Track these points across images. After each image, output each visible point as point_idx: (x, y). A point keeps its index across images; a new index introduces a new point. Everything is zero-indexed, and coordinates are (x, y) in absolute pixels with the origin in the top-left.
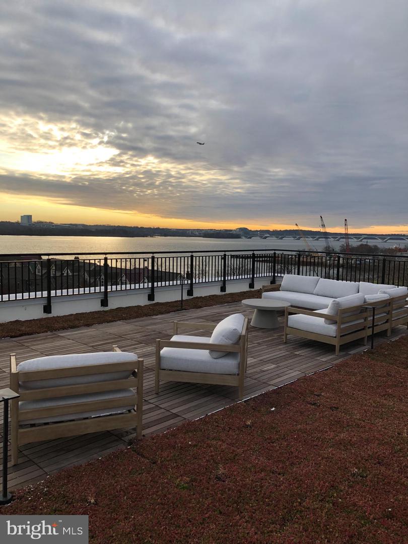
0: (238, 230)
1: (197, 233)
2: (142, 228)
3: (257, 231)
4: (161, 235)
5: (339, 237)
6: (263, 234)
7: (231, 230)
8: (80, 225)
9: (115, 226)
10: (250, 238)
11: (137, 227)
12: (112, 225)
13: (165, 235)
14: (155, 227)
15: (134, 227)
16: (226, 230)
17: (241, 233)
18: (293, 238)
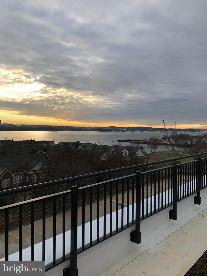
0: (110, 127)
1: (89, 129)
2: (59, 126)
3: (119, 128)
4: (70, 130)
5: (163, 130)
6: (124, 129)
7: (106, 127)
8: (26, 125)
9: (45, 126)
10: (117, 131)
11: (57, 126)
12: (43, 125)
13: (73, 130)
14: (66, 126)
15: (55, 126)
16: (104, 127)
17: (112, 128)
18: (139, 131)
